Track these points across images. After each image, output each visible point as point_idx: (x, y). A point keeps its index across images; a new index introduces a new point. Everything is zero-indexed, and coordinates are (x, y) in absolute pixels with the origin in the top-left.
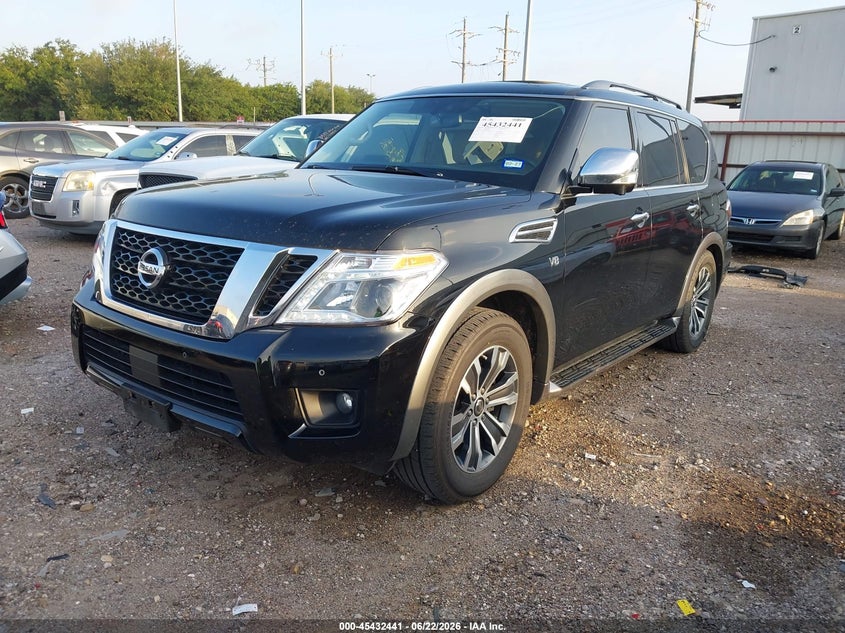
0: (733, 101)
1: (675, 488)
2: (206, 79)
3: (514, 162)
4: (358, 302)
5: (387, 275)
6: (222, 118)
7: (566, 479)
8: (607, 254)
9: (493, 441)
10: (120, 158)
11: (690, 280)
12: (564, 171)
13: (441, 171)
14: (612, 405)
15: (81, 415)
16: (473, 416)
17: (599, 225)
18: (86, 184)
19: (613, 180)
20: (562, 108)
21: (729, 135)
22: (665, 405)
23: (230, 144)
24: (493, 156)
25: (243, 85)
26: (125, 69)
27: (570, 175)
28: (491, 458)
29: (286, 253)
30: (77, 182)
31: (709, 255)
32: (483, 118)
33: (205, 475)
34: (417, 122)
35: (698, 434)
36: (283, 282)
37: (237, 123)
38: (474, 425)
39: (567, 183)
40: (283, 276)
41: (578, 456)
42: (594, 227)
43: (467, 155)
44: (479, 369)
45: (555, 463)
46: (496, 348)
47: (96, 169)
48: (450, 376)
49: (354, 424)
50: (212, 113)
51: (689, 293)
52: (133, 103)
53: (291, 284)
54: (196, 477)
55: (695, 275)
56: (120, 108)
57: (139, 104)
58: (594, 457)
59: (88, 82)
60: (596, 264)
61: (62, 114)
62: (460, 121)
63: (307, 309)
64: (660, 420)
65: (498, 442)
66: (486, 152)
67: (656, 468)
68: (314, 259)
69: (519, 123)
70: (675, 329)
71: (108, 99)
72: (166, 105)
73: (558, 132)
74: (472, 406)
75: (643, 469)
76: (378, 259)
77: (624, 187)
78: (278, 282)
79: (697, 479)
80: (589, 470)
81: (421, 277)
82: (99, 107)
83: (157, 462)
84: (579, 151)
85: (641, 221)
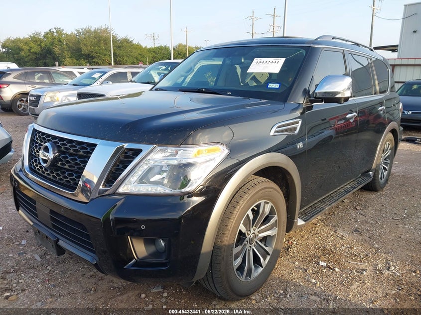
0: (393, 48)
1: (378, 288)
2: (125, 44)
3: (274, 85)
4: (170, 178)
5: (189, 161)
6: (133, 63)
7: (308, 280)
8: (331, 137)
9: (262, 259)
10: (74, 85)
11: (380, 150)
12: (305, 89)
13: (229, 91)
14: (335, 226)
15: (27, 231)
16: (249, 245)
17: (325, 119)
18: (55, 98)
19: (336, 95)
20: (304, 52)
21: (394, 66)
22: (367, 226)
23: (129, 76)
24: (263, 80)
25: (144, 47)
26: (86, 41)
27: (309, 91)
28: (260, 270)
29: (122, 147)
30: (51, 97)
31: (391, 135)
32: (256, 59)
33: (88, 275)
34: (220, 63)
35: (389, 247)
36: (121, 166)
37: (139, 66)
38: (249, 250)
39: (307, 96)
40: (121, 162)
41: (315, 263)
42: (323, 120)
43: (248, 80)
44: (251, 217)
45: (301, 269)
46: (262, 202)
47: (60, 91)
48: (232, 223)
49: (166, 259)
50: (128, 61)
51: (379, 158)
52: (90, 57)
53: (125, 167)
54: (83, 275)
55: (383, 147)
56: (84, 60)
57: (93, 58)
58: (325, 264)
59: (69, 48)
60: (324, 143)
61: (57, 63)
62: (243, 61)
63: (136, 184)
64: (365, 237)
65: (265, 259)
66: (259, 78)
67: (364, 273)
68: (141, 151)
69: (277, 61)
70: (371, 179)
71: (79, 56)
72: (106, 58)
73: (301, 67)
74: (247, 239)
75: (356, 273)
76: (182, 151)
77: (343, 99)
78: (118, 166)
79: (392, 282)
80: (322, 274)
81: (211, 162)
82: (74, 59)
83: (62, 265)
84: (315, 77)
85: (351, 118)
